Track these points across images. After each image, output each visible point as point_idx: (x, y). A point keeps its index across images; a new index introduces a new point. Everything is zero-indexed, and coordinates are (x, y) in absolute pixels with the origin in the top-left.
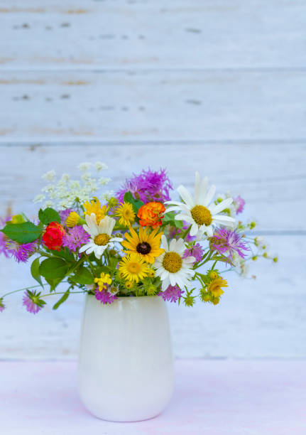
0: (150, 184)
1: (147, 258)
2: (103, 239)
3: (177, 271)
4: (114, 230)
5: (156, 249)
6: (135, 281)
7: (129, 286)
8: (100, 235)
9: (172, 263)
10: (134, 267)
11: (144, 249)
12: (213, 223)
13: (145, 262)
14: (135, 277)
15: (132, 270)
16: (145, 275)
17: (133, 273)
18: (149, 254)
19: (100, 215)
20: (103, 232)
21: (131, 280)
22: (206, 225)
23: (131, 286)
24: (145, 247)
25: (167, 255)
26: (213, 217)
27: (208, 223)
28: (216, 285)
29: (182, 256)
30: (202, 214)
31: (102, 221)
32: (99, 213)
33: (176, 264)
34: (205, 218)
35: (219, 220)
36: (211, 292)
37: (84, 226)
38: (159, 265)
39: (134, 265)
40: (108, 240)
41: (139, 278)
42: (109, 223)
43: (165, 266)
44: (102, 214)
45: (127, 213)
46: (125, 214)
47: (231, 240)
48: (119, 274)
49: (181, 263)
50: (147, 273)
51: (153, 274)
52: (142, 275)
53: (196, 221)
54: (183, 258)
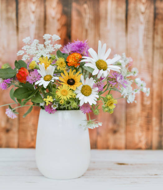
0: (77, 48)
1: (72, 87)
2: (48, 77)
3: (89, 95)
4: (55, 73)
5: (77, 83)
6: (65, 100)
7: (61, 102)
8: (47, 75)
9: (86, 91)
10: (64, 92)
11: (71, 82)
12: (108, 69)
13: (70, 89)
14: (65, 98)
15: (64, 93)
16: (71, 97)
17: (64, 95)
18: (74, 85)
19: (48, 65)
20: (48, 74)
21: (62, 99)
22: (104, 70)
23: (63, 102)
24: (72, 81)
25: (84, 86)
26: (108, 66)
27: (105, 69)
28: (110, 103)
29: (92, 87)
30: (101, 64)
31: (48, 68)
32: (47, 64)
33: (88, 92)
34: (103, 66)
35: (111, 67)
36: (108, 106)
37: (38, 70)
38: (79, 92)
39: (64, 91)
40: (51, 78)
41: (67, 98)
42: (51, 69)
43: (82, 92)
44: (49, 64)
45: (62, 63)
46: (60, 64)
47: (118, 78)
48: (56, 96)
49: (91, 91)
50: (71, 96)
51: (75, 96)
52: (69, 97)
53: (98, 68)
54: (93, 88)
